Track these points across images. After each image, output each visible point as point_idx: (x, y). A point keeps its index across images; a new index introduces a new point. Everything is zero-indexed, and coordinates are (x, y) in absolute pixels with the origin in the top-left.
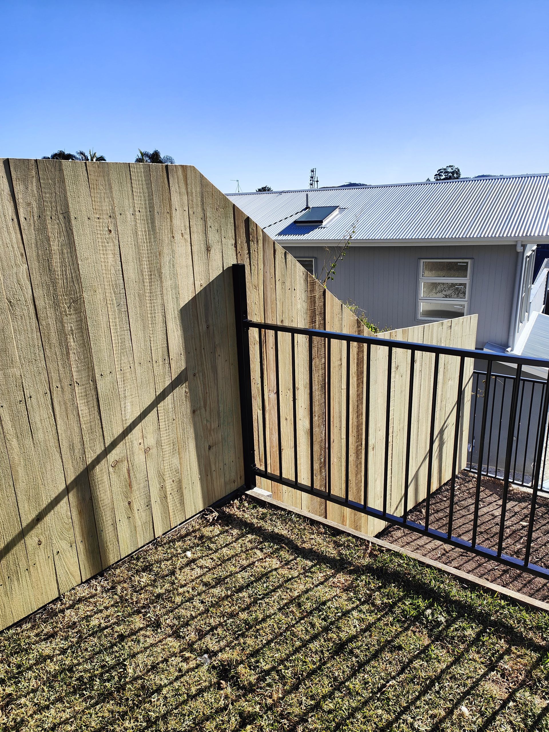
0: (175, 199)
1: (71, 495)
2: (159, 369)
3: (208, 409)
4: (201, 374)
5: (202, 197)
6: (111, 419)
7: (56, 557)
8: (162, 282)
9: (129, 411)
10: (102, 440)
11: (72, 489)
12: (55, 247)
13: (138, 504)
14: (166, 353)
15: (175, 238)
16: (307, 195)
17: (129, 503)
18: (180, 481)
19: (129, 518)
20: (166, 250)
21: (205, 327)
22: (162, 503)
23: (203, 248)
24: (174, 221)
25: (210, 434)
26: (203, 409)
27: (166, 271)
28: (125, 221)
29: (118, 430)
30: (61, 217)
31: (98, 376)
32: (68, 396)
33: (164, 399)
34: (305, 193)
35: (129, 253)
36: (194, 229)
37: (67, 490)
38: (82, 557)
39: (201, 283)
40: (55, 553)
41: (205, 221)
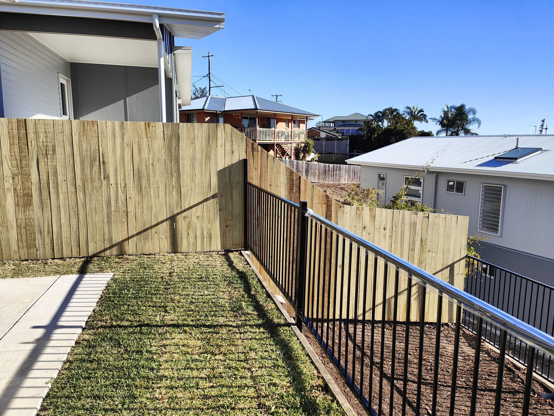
0: (219, 134)
1: (168, 221)
2: (206, 190)
3: (227, 210)
4: (225, 197)
5: (231, 134)
6: (185, 202)
7: (160, 239)
8: (210, 161)
9: (192, 201)
10: (180, 208)
11: (169, 220)
12: (174, 146)
13: (191, 235)
14: (209, 185)
15: (218, 147)
16: (518, 139)
17: (188, 233)
18: (210, 234)
19: (187, 238)
20: (213, 151)
21: (228, 180)
22: (201, 239)
23: (230, 151)
24: (218, 141)
25: (227, 221)
26: (225, 210)
27: (212, 157)
28: (198, 140)
29: (187, 207)
30: (177, 138)
31: (182, 187)
32: (171, 190)
33: (207, 201)
34: (516, 137)
35: (198, 150)
36: (227, 144)
37: (167, 219)
38: (169, 243)
39: (228, 163)
40: (160, 238)
41: (232, 142)
